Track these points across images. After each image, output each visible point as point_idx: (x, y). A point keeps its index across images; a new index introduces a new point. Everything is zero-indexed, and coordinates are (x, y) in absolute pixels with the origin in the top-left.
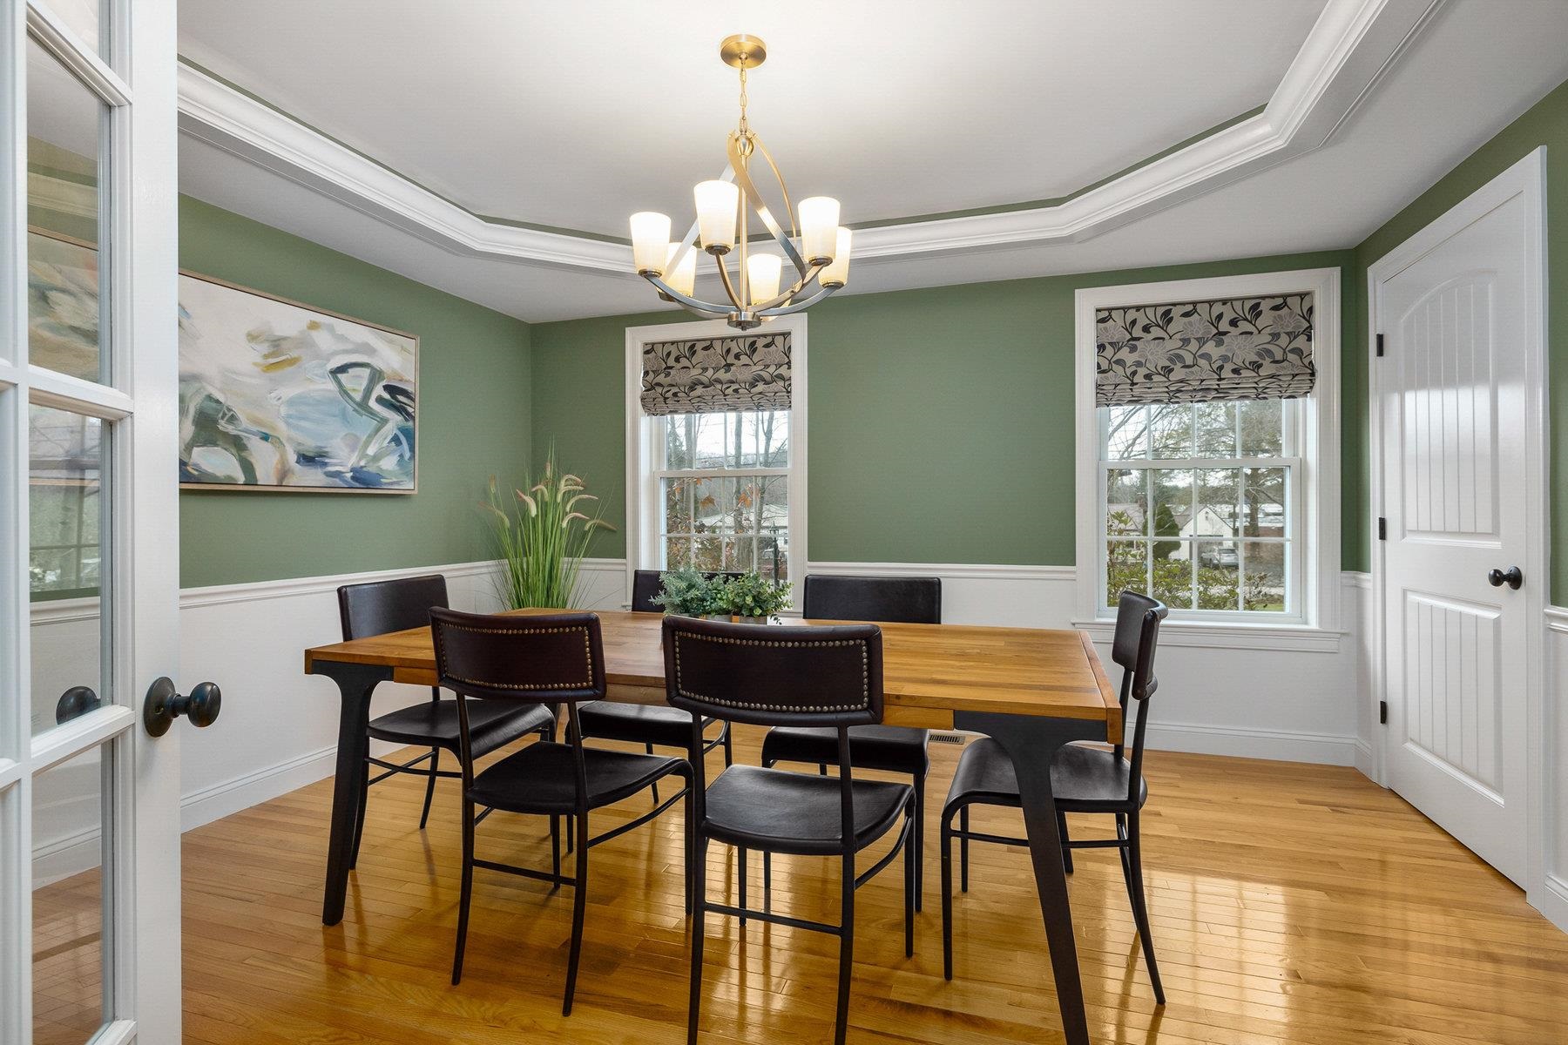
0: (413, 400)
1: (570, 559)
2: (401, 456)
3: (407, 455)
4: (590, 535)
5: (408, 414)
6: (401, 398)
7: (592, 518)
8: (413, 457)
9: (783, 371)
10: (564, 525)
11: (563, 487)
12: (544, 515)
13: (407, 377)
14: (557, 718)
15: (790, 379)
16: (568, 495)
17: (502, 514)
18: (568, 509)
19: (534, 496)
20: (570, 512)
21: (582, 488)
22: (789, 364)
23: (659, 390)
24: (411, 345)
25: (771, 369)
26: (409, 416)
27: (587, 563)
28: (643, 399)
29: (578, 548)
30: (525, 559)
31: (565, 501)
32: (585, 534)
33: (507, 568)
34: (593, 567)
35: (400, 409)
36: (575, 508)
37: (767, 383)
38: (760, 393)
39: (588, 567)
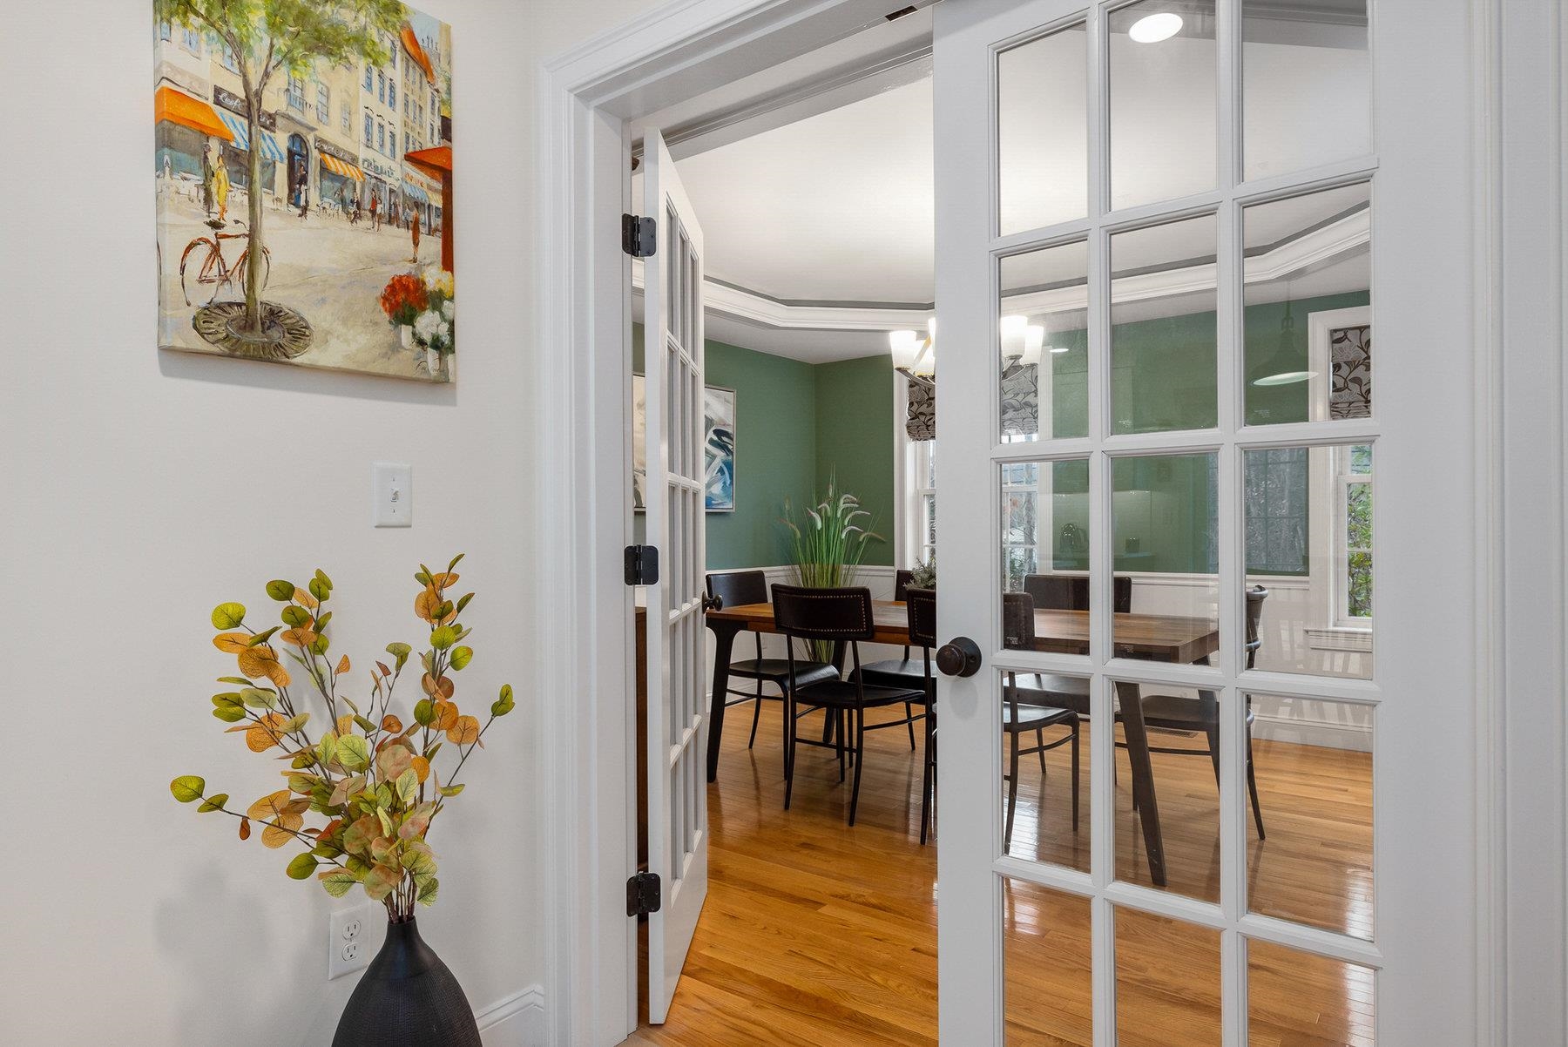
0: (732, 439)
1: (848, 566)
2: (724, 483)
3: (728, 482)
4: (863, 545)
5: (729, 450)
6: (724, 439)
7: (865, 531)
8: (732, 483)
9: (1030, 398)
10: (843, 536)
11: (842, 506)
12: (828, 528)
13: (728, 422)
14: (841, 674)
15: (1037, 405)
16: (846, 511)
17: (794, 527)
18: (846, 523)
19: (819, 512)
20: (848, 525)
21: (857, 506)
22: (1036, 392)
23: (922, 418)
24: (730, 396)
25: (1020, 398)
26: (729, 452)
27: (861, 570)
28: (908, 427)
29: (854, 556)
30: (812, 566)
31: (844, 515)
32: (861, 543)
33: (799, 572)
34: (866, 573)
35: (723, 447)
36: (851, 523)
37: (1016, 410)
38: (1010, 419)
39: (862, 573)
